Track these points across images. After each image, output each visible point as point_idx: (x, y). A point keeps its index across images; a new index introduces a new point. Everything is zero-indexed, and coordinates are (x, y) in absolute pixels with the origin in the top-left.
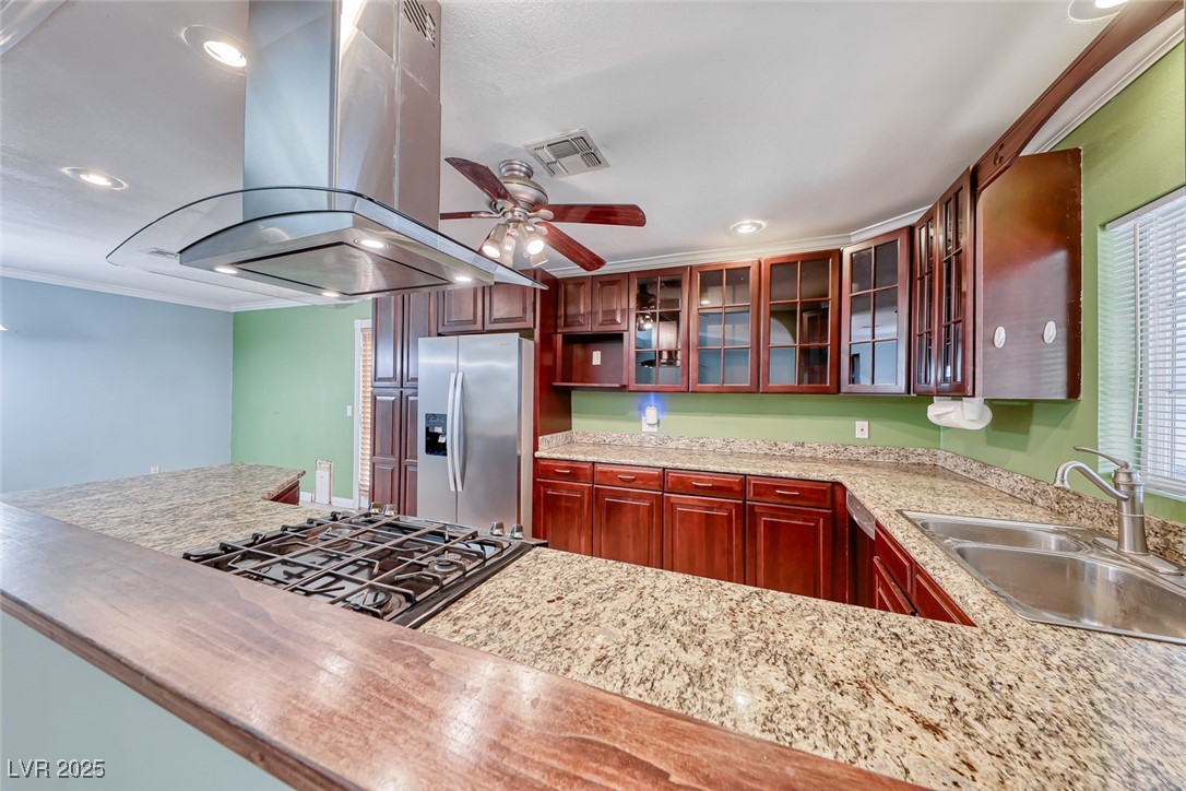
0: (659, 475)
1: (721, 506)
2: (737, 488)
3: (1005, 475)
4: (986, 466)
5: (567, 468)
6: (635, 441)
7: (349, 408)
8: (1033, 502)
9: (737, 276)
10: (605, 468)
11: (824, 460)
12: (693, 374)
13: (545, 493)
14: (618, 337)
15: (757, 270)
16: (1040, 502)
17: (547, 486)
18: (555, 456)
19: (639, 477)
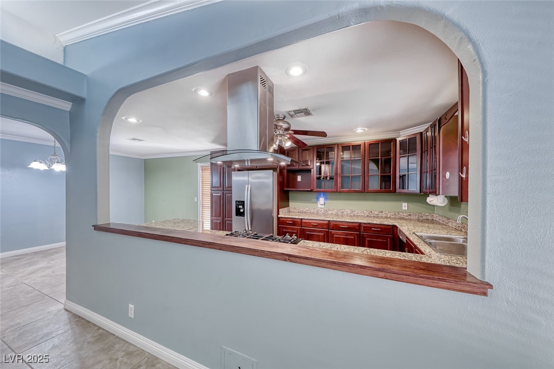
0: (327, 224)
1: (351, 235)
2: (357, 228)
3: (454, 222)
4: (448, 219)
5: (291, 221)
6: (315, 211)
7: (196, 198)
8: (461, 231)
9: (356, 148)
10: (306, 221)
11: (390, 218)
12: (339, 185)
13: (282, 230)
14: (309, 171)
15: (364, 146)
16: (463, 230)
17: (283, 228)
18: (286, 216)
19: (319, 224)
